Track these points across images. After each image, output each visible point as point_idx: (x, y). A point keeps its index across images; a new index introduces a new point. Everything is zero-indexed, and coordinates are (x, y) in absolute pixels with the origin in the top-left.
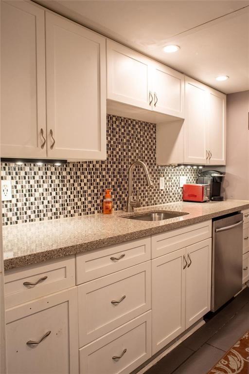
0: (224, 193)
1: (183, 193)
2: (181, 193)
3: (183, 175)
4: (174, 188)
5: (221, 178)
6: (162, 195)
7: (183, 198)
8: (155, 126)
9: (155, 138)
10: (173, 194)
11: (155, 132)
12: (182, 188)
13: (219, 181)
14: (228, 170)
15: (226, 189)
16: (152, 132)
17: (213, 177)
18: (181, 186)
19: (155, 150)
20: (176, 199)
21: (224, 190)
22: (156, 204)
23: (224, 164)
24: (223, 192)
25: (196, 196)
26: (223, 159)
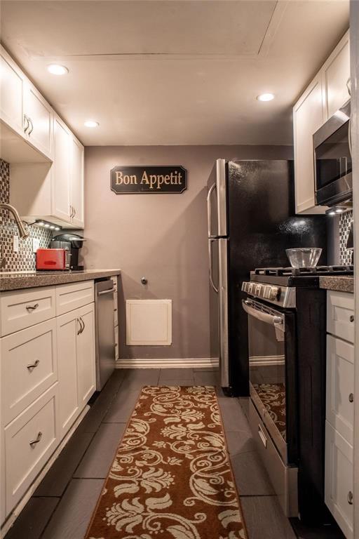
0: (83, 262)
1: (36, 260)
2: (34, 260)
3: (36, 238)
4: (28, 253)
5: (80, 243)
6: (16, 260)
7: (36, 267)
8: (8, 166)
9: (8, 182)
10: (27, 260)
11: (8, 174)
12: (36, 254)
13: (78, 247)
15: (85, 258)
16: (5, 174)
17: (71, 242)
18: (35, 251)
19: (8, 197)
20: (30, 267)
21: (82, 259)
22: (10, 270)
23: (82, 226)
24: (81, 261)
25: (55, 263)
26: (83, 220)
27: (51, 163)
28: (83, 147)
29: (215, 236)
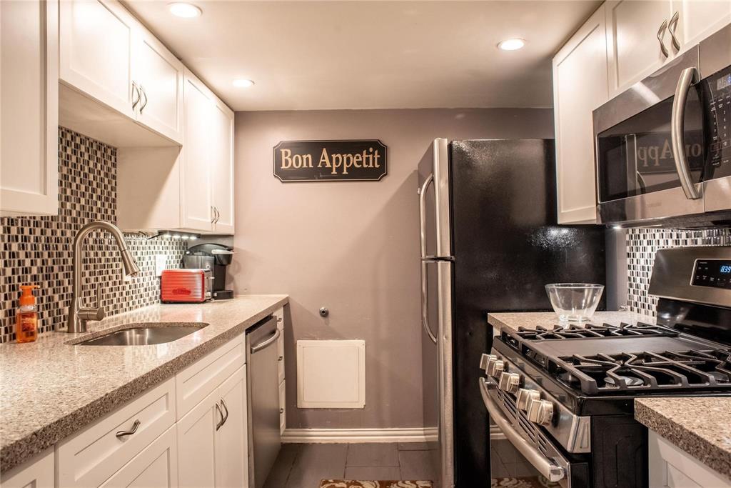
0: (232, 284)
1: (160, 288)
2: (157, 287)
3: (161, 253)
4: (147, 278)
5: (229, 258)
6: (128, 293)
7: (161, 297)
8: (114, 152)
9: (114, 177)
10: (146, 290)
11: (114, 165)
12: (160, 277)
13: (225, 262)
14: (237, 244)
15: (236, 277)
16: (109, 165)
17: (214, 256)
18: (159, 274)
19: (114, 201)
20: (151, 299)
21: (232, 279)
22: (117, 312)
23: (232, 232)
24: (230, 283)
26: (232, 223)
27: (180, 146)
28: (233, 114)
29: (432, 256)
